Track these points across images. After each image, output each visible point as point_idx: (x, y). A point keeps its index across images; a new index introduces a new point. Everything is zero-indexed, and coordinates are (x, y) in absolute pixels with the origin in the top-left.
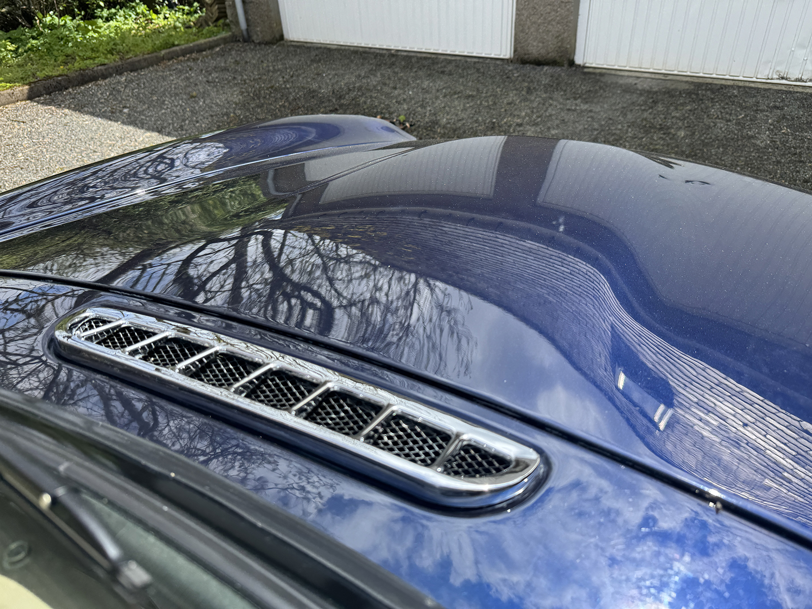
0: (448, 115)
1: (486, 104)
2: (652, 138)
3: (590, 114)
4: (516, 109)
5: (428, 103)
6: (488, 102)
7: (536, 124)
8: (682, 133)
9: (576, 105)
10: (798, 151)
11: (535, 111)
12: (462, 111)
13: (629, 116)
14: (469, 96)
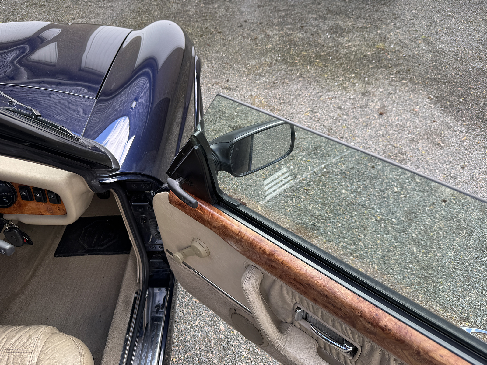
0: (30, 18)
1: (53, 9)
2: (142, 17)
3: (112, 8)
4: (71, 10)
5: (16, 12)
6: (54, 8)
7: (83, 17)
8: (156, 13)
9: (104, 4)
10: (206, 14)
11: (81, 10)
12: (39, 14)
13: (132, 7)
14: (42, 5)
